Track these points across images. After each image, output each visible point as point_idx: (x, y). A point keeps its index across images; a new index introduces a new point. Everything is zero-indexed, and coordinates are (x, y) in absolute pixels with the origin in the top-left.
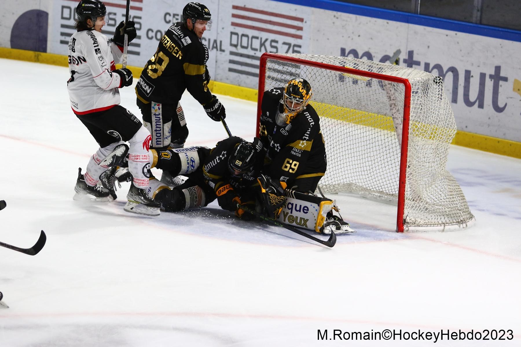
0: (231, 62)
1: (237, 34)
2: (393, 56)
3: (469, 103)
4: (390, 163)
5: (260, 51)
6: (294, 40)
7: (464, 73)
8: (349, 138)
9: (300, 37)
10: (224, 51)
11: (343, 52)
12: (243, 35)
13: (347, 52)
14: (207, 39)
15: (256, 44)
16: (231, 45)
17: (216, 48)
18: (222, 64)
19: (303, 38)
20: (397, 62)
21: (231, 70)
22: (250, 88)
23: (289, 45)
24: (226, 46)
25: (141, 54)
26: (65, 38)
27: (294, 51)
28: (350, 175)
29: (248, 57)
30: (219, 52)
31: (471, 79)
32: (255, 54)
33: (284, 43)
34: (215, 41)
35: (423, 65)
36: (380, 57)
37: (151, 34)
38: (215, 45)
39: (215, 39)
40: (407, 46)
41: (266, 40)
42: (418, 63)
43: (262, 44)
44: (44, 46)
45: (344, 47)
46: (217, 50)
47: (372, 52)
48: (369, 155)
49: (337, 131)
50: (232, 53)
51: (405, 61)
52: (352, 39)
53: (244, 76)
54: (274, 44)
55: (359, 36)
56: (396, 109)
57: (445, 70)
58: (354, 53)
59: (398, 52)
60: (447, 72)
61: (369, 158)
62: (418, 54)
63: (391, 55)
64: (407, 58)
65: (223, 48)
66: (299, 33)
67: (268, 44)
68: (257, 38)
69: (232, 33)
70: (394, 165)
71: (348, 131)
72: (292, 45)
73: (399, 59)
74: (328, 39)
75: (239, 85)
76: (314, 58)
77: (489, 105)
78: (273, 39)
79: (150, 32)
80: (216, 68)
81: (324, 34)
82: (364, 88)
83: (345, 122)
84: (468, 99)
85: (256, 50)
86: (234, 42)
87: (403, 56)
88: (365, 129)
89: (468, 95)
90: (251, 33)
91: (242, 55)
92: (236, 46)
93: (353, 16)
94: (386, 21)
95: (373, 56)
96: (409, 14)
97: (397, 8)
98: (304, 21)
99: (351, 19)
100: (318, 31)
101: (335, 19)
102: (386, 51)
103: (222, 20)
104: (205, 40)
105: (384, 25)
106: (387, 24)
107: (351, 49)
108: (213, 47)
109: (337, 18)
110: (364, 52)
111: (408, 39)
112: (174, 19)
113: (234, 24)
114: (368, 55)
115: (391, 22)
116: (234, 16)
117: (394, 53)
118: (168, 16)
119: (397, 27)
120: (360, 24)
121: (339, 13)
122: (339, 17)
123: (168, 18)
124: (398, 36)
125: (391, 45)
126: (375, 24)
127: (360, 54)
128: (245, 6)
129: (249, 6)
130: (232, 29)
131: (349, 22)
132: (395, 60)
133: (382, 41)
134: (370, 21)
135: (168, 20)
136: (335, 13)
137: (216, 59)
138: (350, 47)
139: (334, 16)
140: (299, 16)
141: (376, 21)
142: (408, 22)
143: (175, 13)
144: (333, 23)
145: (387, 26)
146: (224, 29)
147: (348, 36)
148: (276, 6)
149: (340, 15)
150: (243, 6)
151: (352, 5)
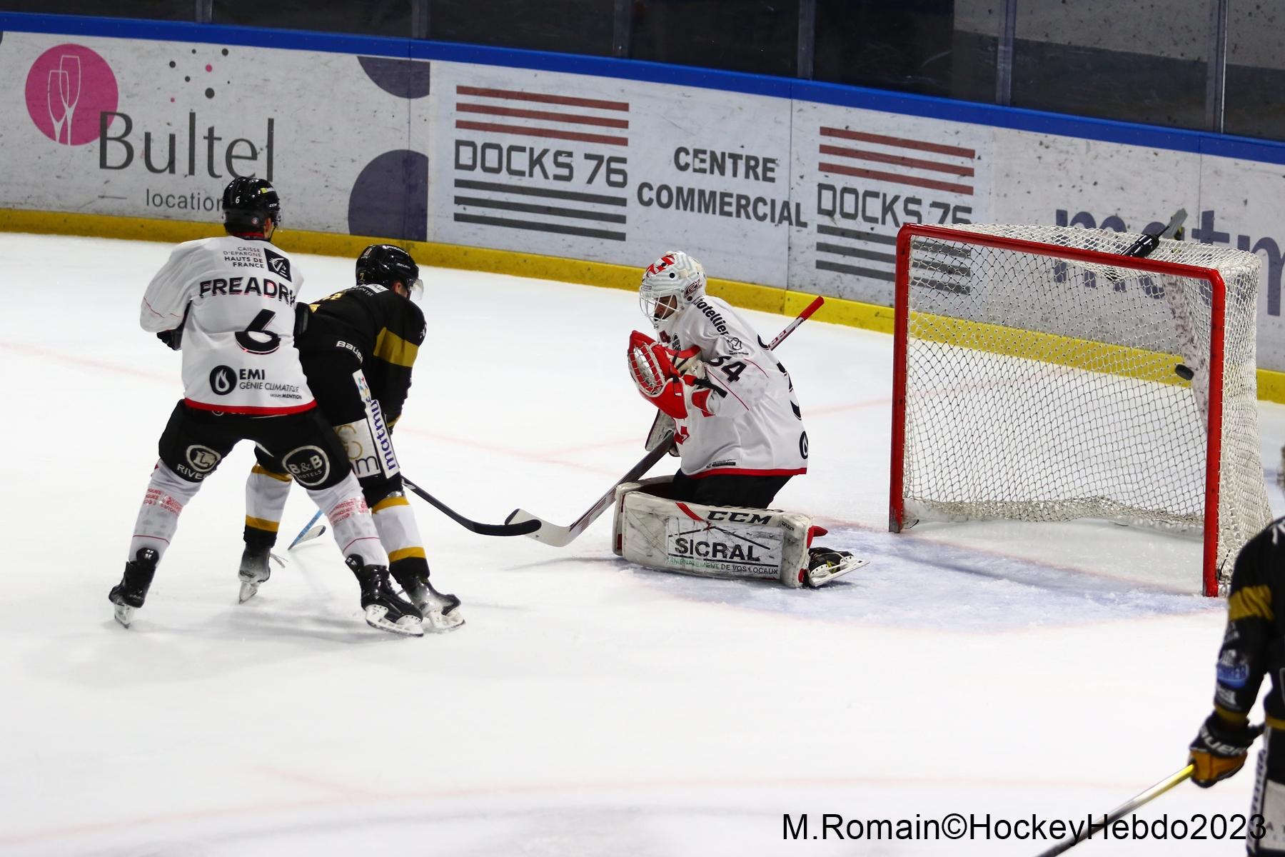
0: (822, 247)
1: (832, 188)
2: (1171, 225)
4: (1185, 456)
5: (884, 223)
6: (956, 197)
8: (1090, 404)
9: (968, 190)
10: (805, 225)
11: (1062, 218)
12: (845, 190)
13: (1070, 219)
14: (769, 202)
15: (874, 207)
16: (821, 211)
17: (789, 218)
18: (803, 252)
19: (975, 191)
20: (1179, 236)
21: (821, 265)
22: (864, 302)
23: (945, 207)
24: (810, 214)
25: (627, 237)
26: (465, 209)
27: (956, 221)
28: (1099, 483)
29: (858, 235)
30: (794, 228)
32: (872, 229)
33: (935, 205)
34: (786, 205)
35: (1234, 240)
36: (1142, 226)
37: (647, 194)
38: (786, 214)
39: (786, 200)
40: (1199, 201)
41: (896, 198)
42: (1224, 238)
43: (888, 209)
44: (420, 228)
45: (1062, 208)
46: (791, 224)
47: (1124, 216)
48: (1138, 441)
49: (1061, 390)
50: (822, 229)
51: (1196, 234)
52: (1081, 191)
53: (849, 278)
54: (911, 207)
55: (1095, 184)
56: (1186, 337)
57: (1282, 250)
58: (1086, 219)
59: (1181, 215)
61: (1140, 446)
62: (1223, 218)
63: (1166, 222)
64: (1200, 228)
65: (803, 219)
66: (965, 181)
67: (899, 207)
68: (876, 195)
69: (822, 187)
70: (1194, 460)
71: (1087, 390)
72: (952, 208)
73: (1183, 229)
74: (1029, 192)
75: (840, 297)
78: (911, 195)
79: (646, 190)
80: (790, 262)
81: (1019, 182)
82: (1113, 295)
83: (1077, 370)
85: (874, 220)
86: (827, 205)
87: (1191, 223)
88: (1123, 383)
90: (861, 184)
91: (844, 233)
92: (830, 214)
93: (1080, 142)
94: (1151, 150)
95: (1127, 226)
96: (1203, 133)
97: (1175, 122)
98: (976, 156)
99: (1076, 149)
100: (1007, 175)
101: (1042, 150)
102: (1154, 214)
103: (798, 159)
104: (765, 204)
105: (1147, 158)
106: (1154, 156)
107: (1078, 212)
108: (782, 218)
109: (1047, 147)
110: (1106, 217)
111: (1200, 187)
112: (697, 161)
113: (824, 167)
114: (1116, 224)
115: (1163, 152)
116: (824, 149)
117: (1171, 218)
118: (682, 155)
119: (1178, 162)
120: (1096, 157)
121: (1051, 137)
122: (1051, 144)
123: (683, 159)
124: (1178, 181)
125: (1164, 201)
126: (1128, 157)
127: (1099, 221)
128: (847, 127)
129: (855, 128)
130: (822, 177)
131: (1073, 154)
132: (1174, 233)
133: (1145, 194)
134: (1118, 152)
135: (682, 163)
136: (1041, 136)
137: (789, 244)
138: (1077, 208)
139: (1041, 143)
140: (965, 145)
141: (1130, 151)
142: (1199, 150)
143: (698, 147)
144: (1039, 158)
145: (1154, 161)
146: (805, 178)
147: (1073, 185)
148: (914, 125)
149: (1054, 141)
150: (844, 128)
151: (1078, 118)
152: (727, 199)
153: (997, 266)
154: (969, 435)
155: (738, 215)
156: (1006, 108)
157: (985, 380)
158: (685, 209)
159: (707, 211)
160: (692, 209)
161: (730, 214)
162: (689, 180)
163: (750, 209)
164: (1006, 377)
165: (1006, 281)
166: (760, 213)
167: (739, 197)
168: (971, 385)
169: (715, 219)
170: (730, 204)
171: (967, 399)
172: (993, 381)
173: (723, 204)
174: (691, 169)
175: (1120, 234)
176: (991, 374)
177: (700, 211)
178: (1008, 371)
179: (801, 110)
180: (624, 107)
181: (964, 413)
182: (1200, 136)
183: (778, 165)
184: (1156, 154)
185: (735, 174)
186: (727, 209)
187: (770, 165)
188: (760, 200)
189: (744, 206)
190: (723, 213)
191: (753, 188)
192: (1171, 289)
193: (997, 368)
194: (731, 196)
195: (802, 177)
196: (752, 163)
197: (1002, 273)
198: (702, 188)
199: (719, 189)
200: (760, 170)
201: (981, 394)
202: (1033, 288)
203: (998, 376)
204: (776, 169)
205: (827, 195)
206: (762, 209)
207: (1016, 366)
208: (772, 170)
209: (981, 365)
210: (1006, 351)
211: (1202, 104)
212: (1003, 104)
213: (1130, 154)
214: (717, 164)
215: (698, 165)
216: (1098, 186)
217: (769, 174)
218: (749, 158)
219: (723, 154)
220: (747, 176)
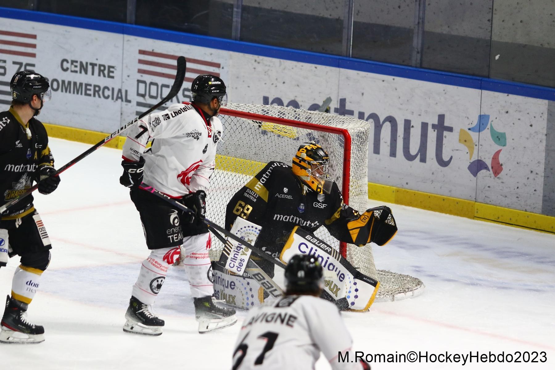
0: (138, 114)
1: (144, 82)
2: (323, 105)
3: (409, 157)
5: (172, 101)
7: (403, 122)
10: (130, 101)
11: (266, 101)
12: (151, 83)
13: (270, 101)
14: (111, 89)
15: (167, 93)
16: (138, 94)
17: (121, 98)
18: (128, 116)
20: (327, 111)
24: (132, 96)
30: (124, 103)
31: (412, 130)
32: (166, 104)
34: (120, 91)
35: (356, 114)
36: (308, 106)
38: (120, 95)
39: (120, 88)
40: (338, 93)
42: (351, 113)
45: (267, 95)
46: (122, 101)
47: (299, 100)
50: (139, 104)
51: (336, 110)
52: (276, 86)
54: (187, 93)
55: (284, 83)
57: (382, 120)
58: (279, 101)
59: (329, 100)
60: (384, 122)
62: (350, 102)
63: (321, 104)
64: (339, 107)
65: (129, 98)
67: (180, 93)
68: (167, 86)
69: (139, 81)
73: (329, 108)
74: (249, 87)
76: (240, 107)
77: (432, 159)
78: (186, 87)
80: (121, 121)
81: (244, 81)
84: (409, 152)
86: (142, 91)
87: (334, 105)
89: (409, 148)
90: (160, 81)
91: (150, 106)
92: (143, 96)
93: (276, 61)
94: (313, 66)
95: (300, 105)
96: (340, 57)
97: (326, 51)
98: (221, 67)
99: (274, 64)
100: (238, 77)
101: (256, 64)
102: (315, 99)
103: (127, 67)
104: (109, 89)
105: (311, 70)
106: (315, 68)
107: (274, 97)
108: (118, 98)
109: (259, 63)
110: (289, 100)
111: (339, 85)
112: (73, 66)
113: (140, 71)
114: (294, 104)
115: (320, 67)
116: (141, 62)
117: (324, 102)
118: (65, 63)
119: (327, 72)
120: (284, 69)
121: (261, 58)
122: (261, 62)
123: (65, 65)
124: (327, 82)
125: (320, 93)
126: (301, 69)
127: (286, 102)
128: (153, 50)
129: (157, 51)
130: (139, 76)
131: (272, 67)
132: (325, 110)
133: (310, 88)
134: (296, 66)
135: (65, 67)
136: (256, 57)
137: (121, 111)
138: (274, 96)
139: (256, 61)
140: (215, 61)
141: (302, 66)
142: (339, 66)
143: (74, 59)
144: (255, 68)
145: (315, 71)
146: (130, 77)
147: (272, 83)
148: (189, 49)
149: (262, 60)
150: (151, 50)
151: (275, 48)
152: (88, 87)
153: (232, 124)
154: (216, 214)
155: (94, 96)
156: (238, 42)
157: (224, 185)
158: (66, 92)
159: (78, 93)
160: (70, 92)
161: (90, 95)
162: (68, 77)
163: (101, 93)
164: (235, 183)
165: (237, 132)
166: (106, 95)
167: (95, 86)
168: (217, 187)
169: (82, 98)
170: (90, 90)
171: (215, 195)
172: (229, 186)
173: (86, 89)
174: (69, 71)
175: (297, 110)
176: (227, 181)
177: (74, 93)
178: (237, 180)
179: (128, 41)
180: (34, 37)
181: (213, 203)
182: (339, 59)
183: (116, 70)
184: (316, 68)
185: (93, 74)
186: (88, 92)
187: (111, 69)
188: (106, 88)
189: (98, 91)
190: (86, 94)
191: (102, 82)
192: (322, 139)
193: (231, 178)
194: (90, 85)
195: (128, 76)
196: (102, 68)
197: (235, 128)
198: (75, 81)
199: (84, 82)
200: (106, 72)
201: (223, 192)
202: (251, 137)
203: (231, 182)
204: (115, 72)
205: (142, 86)
206: (107, 93)
207: (241, 177)
208: (113, 72)
209: (222, 176)
210: (236, 170)
211: (341, 41)
212: (236, 40)
213: (302, 68)
214: (84, 68)
215: (73, 68)
216: (285, 84)
217: (111, 74)
218: (100, 66)
219: (87, 63)
220: (99, 75)
